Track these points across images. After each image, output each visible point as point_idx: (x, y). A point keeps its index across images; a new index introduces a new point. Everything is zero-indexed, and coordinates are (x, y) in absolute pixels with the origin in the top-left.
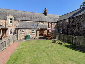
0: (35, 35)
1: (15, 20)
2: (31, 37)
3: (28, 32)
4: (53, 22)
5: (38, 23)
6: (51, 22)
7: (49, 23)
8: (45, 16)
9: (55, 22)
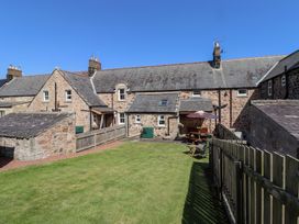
0: (166, 130)
1: (129, 93)
2: (155, 133)
3: (148, 121)
4: (236, 89)
5: (183, 94)
6: (231, 89)
7: (223, 92)
8: (214, 70)
9: (250, 88)
